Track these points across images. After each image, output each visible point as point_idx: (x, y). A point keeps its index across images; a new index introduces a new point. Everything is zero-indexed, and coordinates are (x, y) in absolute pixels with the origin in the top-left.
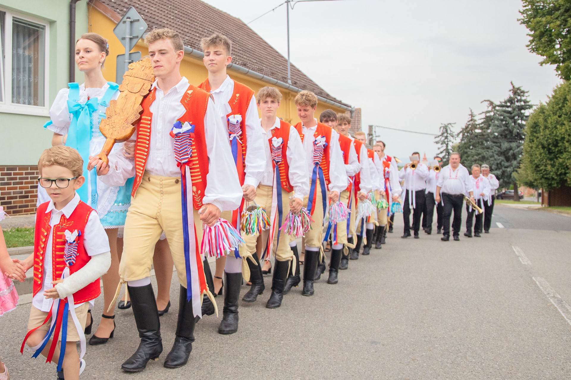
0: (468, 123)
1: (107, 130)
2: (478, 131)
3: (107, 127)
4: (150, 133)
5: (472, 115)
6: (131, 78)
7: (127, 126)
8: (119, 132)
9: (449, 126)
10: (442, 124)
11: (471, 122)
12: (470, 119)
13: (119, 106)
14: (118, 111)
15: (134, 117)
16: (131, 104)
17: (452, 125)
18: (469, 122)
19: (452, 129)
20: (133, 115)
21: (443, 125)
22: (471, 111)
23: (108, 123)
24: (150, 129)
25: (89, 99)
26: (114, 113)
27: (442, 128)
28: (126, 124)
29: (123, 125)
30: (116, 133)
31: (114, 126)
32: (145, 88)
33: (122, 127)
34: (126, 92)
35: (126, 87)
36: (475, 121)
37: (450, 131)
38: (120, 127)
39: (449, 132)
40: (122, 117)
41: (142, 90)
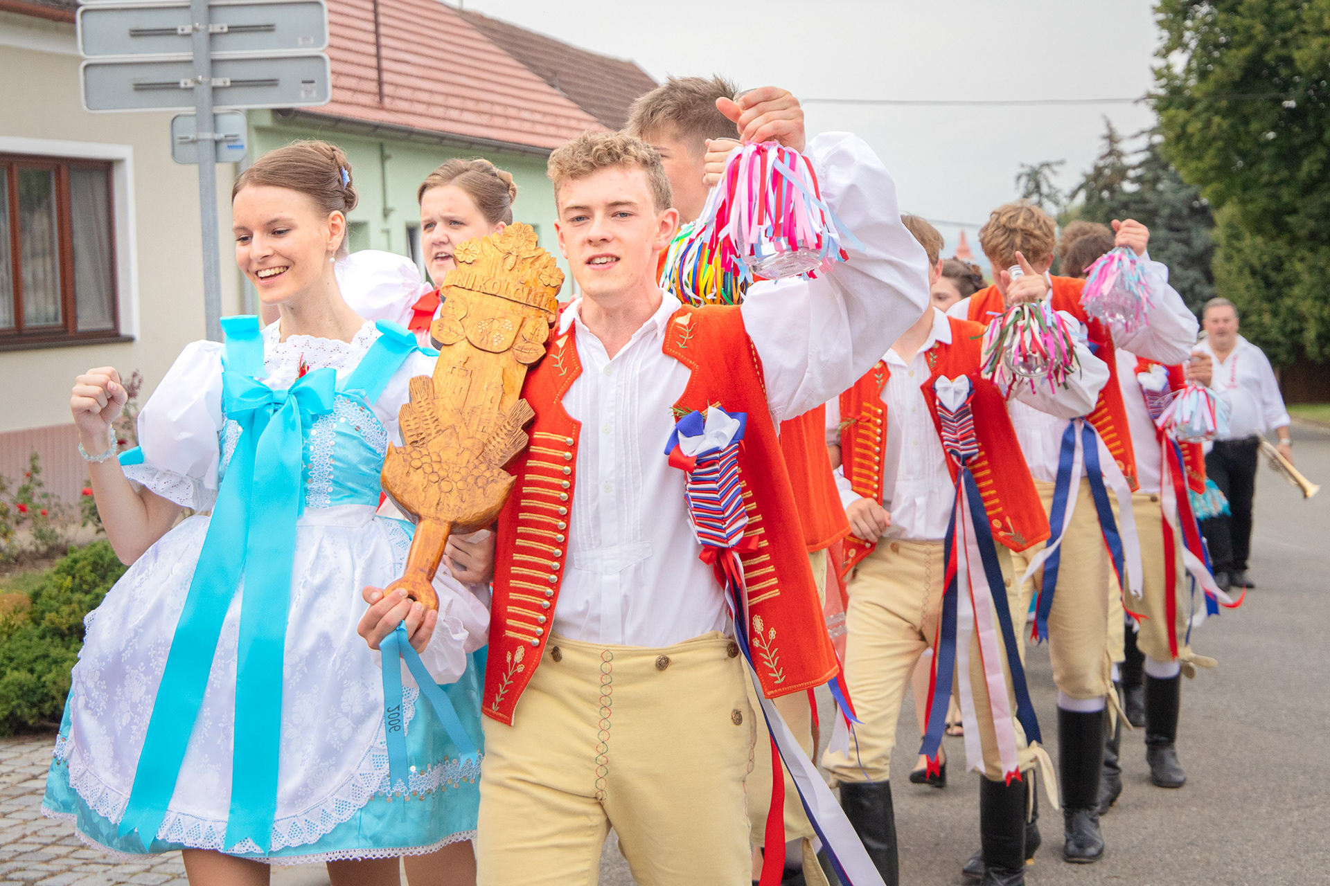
0: (1101, 163)
1: (417, 487)
2: (1129, 187)
3: (417, 478)
4: (570, 490)
5: (1111, 138)
6: (474, 297)
7: (487, 474)
8: (466, 497)
9: (1046, 171)
10: (1023, 166)
11: (1109, 160)
12: (1106, 150)
13: (447, 401)
14: (446, 418)
15: (510, 440)
16: (491, 394)
17: (1056, 168)
18: (1102, 158)
19: (1054, 180)
20: (502, 435)
21: (1027, 170)
22: (1108, 124)
23: (416, 463)
24: (571, 477)
25: (303, 372)
26: (432, 426)
27: (1024, 181)
28: (483, 467)
29: (476, 473)
30: (453, 500)
31: (442, 473)
32: (528, 336)
33: (470, 480)
34: (462, 348)
35: (460, 331)
36: (1120, 155)
37: (1050, 187)
38: (464, 479)
39: (1045, 189)
40: (468, 443)
41: (520, 343)
